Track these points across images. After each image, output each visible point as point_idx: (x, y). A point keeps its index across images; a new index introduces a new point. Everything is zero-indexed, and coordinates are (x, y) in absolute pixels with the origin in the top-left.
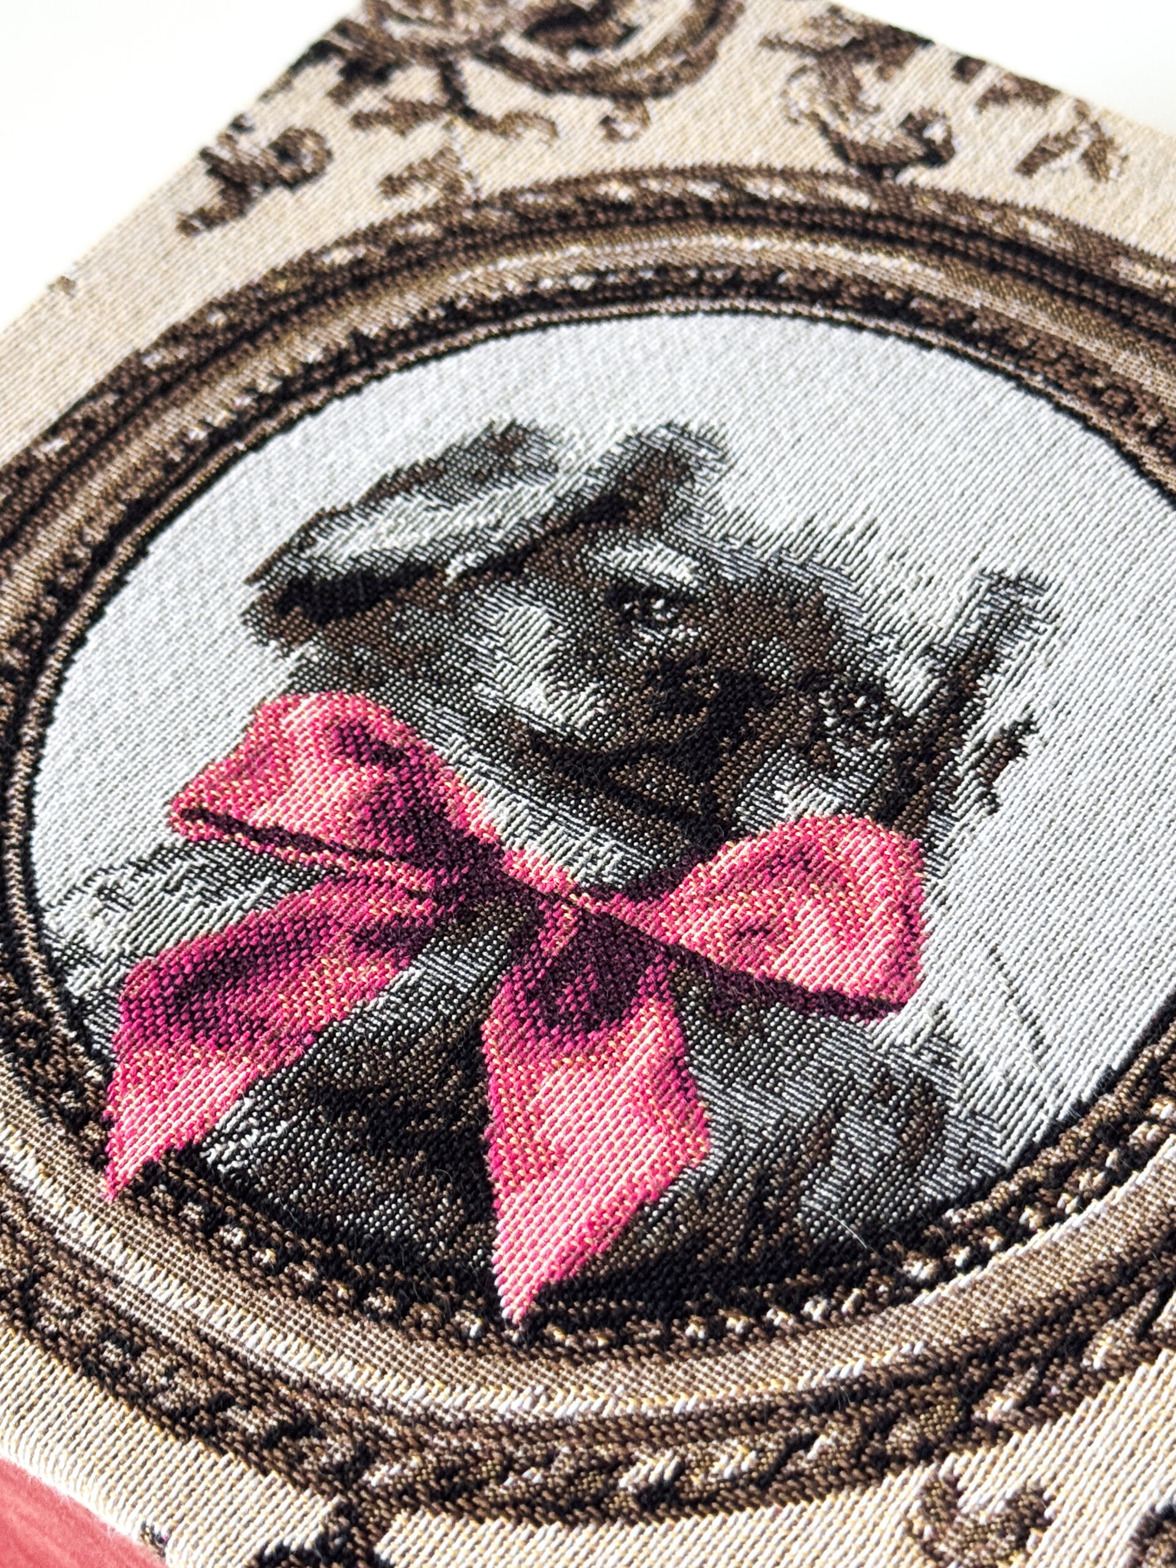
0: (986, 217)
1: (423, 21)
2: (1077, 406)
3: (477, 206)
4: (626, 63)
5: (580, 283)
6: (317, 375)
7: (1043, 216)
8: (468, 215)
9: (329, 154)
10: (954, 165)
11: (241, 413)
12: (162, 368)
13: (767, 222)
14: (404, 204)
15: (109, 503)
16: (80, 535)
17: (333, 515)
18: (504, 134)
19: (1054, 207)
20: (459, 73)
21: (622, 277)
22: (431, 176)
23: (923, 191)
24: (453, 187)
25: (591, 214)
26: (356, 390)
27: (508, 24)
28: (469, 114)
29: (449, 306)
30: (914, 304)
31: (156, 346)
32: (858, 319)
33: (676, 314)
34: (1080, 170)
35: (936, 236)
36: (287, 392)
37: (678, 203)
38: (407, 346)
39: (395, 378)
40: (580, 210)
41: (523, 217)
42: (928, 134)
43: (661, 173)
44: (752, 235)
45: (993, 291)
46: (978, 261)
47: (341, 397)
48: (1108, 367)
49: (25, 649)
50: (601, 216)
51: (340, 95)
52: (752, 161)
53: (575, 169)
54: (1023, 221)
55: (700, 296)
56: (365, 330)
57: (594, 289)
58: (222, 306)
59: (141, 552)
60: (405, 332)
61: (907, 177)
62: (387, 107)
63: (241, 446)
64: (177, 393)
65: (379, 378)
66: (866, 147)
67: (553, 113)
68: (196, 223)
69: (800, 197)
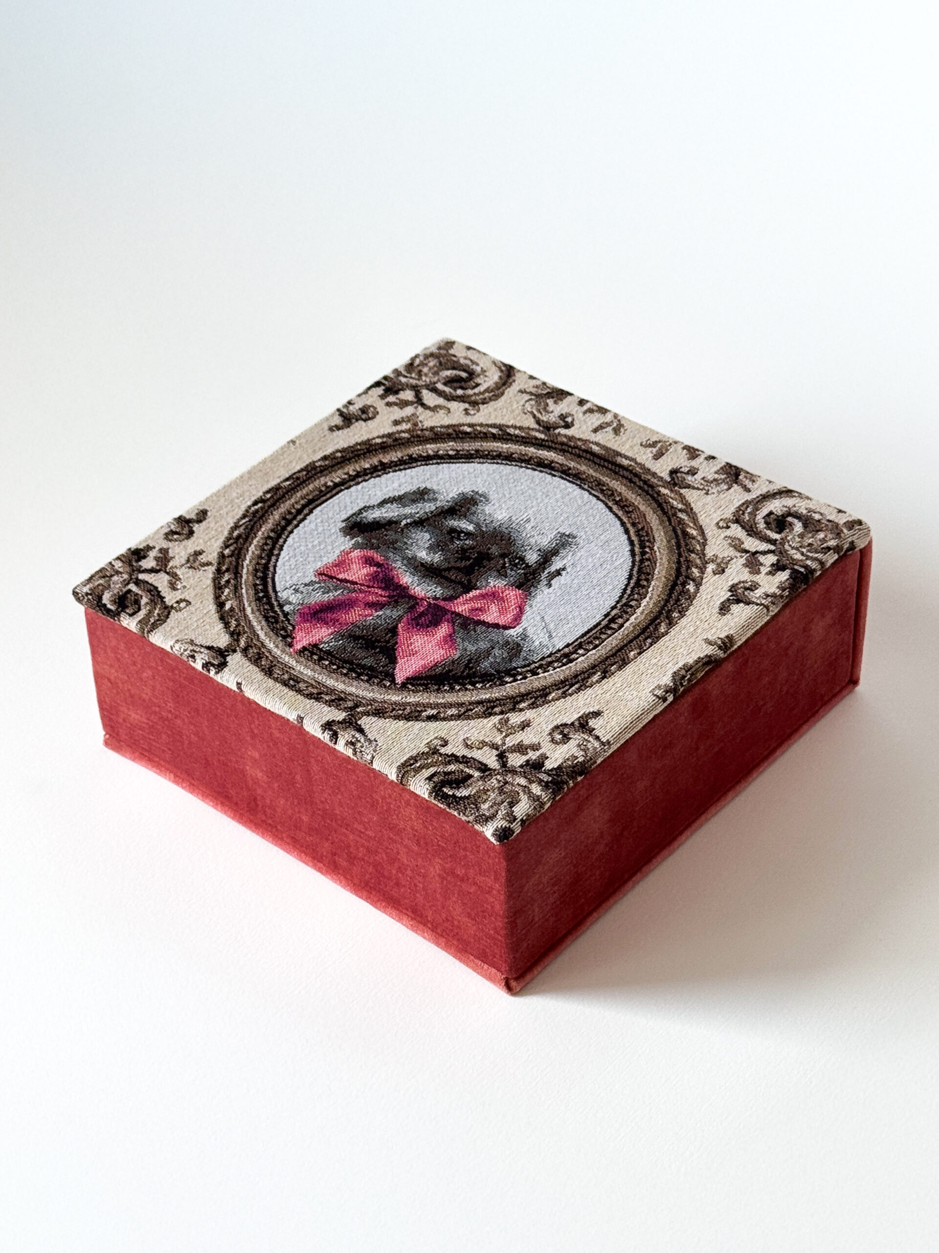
0: (579, 443)
1: (411, 378)
2: (596, 494)
3: (422, 430)
4: (475, 394)
5: (451, 453)
6: (368, 471)
7: (597, 444)
8: (419, 432)
9: (378, 413)
10: (573, 428)
11: (344, 479)
12: (321, 466)
13: (512, 440)
14: (399, 428)
15: (302, 499)
16: (293, 506)
17: (369, 507)
18: (433, 411)
19: (601, 442)
20: (421, 393)
21: (465, 452)
22: (409, 421)
23: (562, 435)
24: (415, 424)
25: (457, 435)
26: (379, 476)
27: (439, 380)
28: (423, 405)
29: (410, 457)
30: (553, 465)
31: (319, 460)
32: (535, 467)
33: (480, 463)
34: (611, 432)
35: (563, 447)
36: (358, 475)
37: (485, 434)
38: (396, 466)
39: (391, 474)
40: (454, 433)
41: (436, 434)
42: (567, 420)
43: (481, 425)
44: (506, 444)
45: (578, 463)
46: (575, 455)
47: (374, 477)
48: (608, 484)
49: (275, 533)
50: (460, 435)
51: (382, 397)
52: (510, 424)
53: (454, 422)
54: (591, 445)
55: (488, 459)
56: (383, 460)
57: (456, 454)
58: (340, 451)
59: (311, 512)
60: (396, 462)
61: (557, 431)
62: (398, 401)
63: (343, 488)
64: (325, 473)
65: (387, 474)
66: (546, 422)
67: (449, 406)
68: (334, 429)
69: (523, 434)
